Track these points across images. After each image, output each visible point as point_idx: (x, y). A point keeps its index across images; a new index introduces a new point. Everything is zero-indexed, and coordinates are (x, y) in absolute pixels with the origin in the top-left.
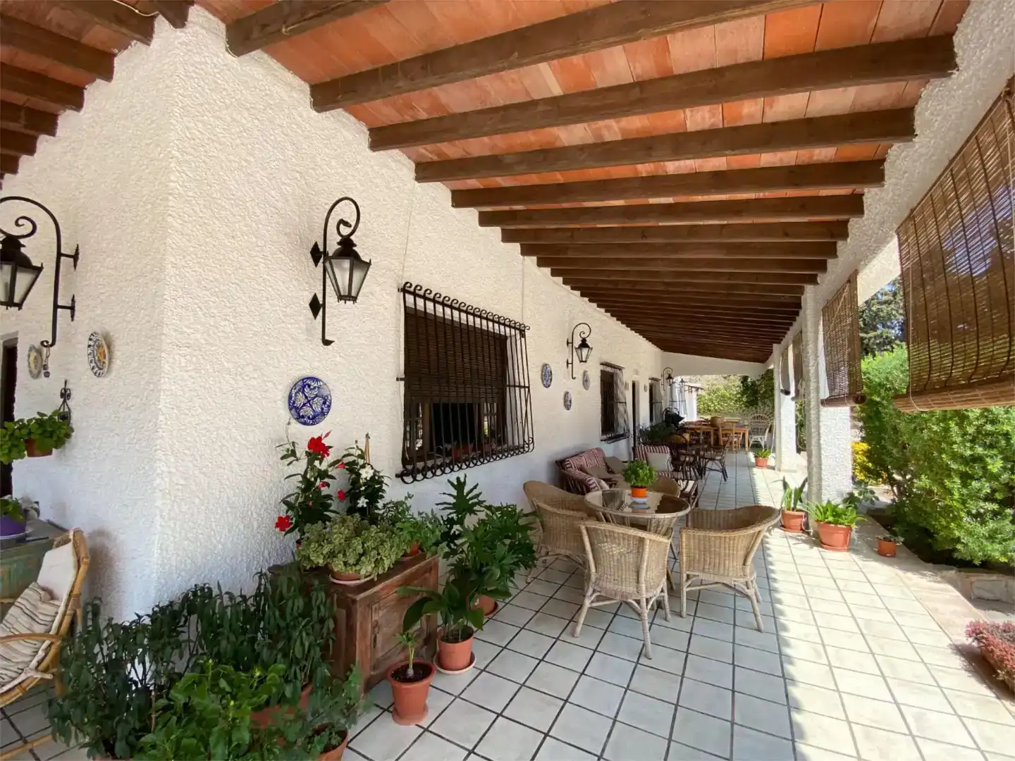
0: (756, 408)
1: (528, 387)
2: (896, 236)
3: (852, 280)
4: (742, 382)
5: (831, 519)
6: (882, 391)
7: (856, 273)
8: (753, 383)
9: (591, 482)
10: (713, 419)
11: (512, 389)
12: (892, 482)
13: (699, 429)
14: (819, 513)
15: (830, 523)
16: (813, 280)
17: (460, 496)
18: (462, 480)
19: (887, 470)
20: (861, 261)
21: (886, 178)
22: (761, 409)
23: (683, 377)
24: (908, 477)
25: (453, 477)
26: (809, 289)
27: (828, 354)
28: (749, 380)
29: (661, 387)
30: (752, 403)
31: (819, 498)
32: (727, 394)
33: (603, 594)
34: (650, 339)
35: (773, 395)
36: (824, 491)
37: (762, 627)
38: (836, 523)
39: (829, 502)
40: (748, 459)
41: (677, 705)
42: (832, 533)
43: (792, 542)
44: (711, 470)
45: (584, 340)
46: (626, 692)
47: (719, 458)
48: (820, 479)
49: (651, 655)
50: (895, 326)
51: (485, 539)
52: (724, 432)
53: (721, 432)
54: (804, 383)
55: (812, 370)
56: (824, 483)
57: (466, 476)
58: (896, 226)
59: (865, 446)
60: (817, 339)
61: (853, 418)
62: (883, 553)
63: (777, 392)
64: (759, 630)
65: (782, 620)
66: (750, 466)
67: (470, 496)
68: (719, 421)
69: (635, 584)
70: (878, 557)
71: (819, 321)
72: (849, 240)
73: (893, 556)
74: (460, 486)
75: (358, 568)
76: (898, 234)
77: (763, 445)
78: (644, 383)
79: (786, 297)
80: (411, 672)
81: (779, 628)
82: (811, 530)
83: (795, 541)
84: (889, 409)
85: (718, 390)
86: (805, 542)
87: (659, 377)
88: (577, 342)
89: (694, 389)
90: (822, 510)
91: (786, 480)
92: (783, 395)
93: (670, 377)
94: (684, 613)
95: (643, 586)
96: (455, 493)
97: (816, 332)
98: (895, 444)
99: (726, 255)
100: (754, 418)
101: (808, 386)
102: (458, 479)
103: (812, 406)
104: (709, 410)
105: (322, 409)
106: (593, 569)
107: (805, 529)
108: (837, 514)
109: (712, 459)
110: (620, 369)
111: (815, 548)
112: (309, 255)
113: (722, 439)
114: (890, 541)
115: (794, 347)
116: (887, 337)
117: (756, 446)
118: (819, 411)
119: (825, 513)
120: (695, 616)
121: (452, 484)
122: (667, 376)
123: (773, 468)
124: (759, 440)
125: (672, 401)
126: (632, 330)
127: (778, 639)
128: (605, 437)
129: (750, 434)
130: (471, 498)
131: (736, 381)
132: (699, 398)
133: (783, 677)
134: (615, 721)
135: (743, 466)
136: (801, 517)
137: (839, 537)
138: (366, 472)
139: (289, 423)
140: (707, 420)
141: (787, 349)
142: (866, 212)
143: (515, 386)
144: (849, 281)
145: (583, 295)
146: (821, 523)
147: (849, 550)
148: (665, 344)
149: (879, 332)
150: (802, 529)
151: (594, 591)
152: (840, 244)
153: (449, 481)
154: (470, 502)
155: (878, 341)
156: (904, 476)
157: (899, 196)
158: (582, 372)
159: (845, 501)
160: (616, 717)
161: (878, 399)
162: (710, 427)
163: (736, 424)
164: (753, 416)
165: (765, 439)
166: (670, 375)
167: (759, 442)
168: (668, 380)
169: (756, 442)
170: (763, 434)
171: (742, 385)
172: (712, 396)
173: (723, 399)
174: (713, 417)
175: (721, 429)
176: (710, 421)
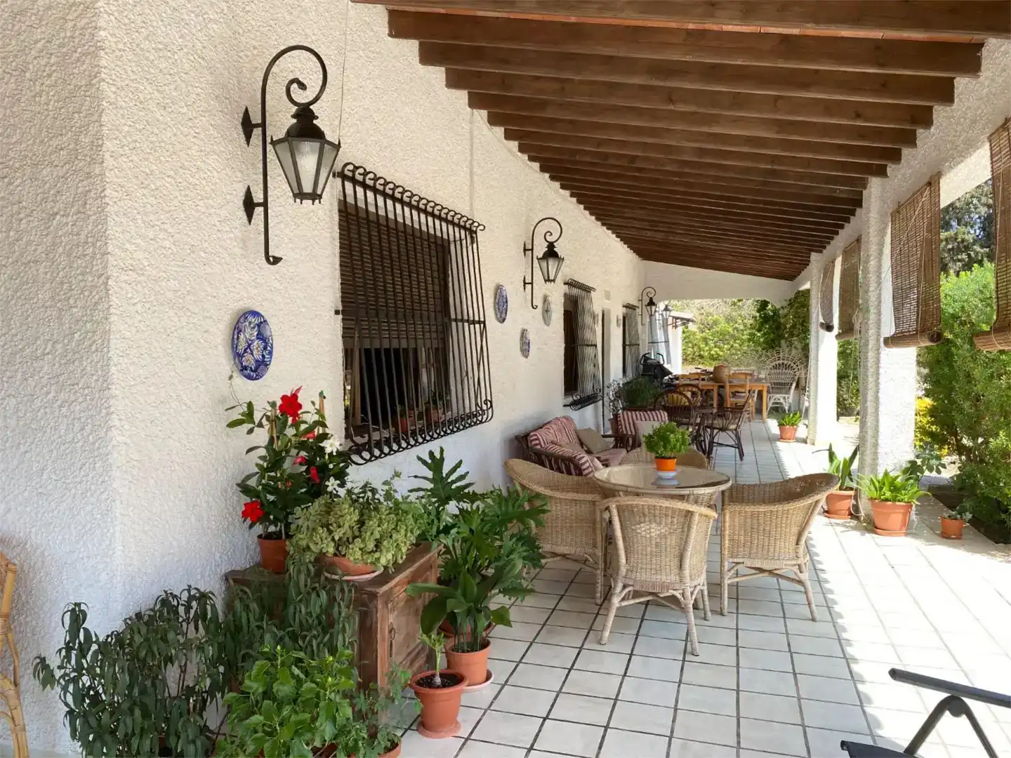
0: (779, 352)
1: (484, 322)
2: (988, 144)
3: (932, 183)
4: (758, 311)
5: (888, 494)
6: (956, 325)
7: (939, 175)
8: (775, 312)
9: (583, 461)
11: (460, 324)
12: (960, 449)
14: (873, 489)
15: (887, 500)
16: (881, 172)
17: (439, 479)
18: (438, 455)
19: (956, 434)
20: (947, 161)
21: (983, 68)
22: (788, 353)
23: (668, 302)
24: (980, 440)
25: (423, 450)
26: (875, 183)
27: (896, 274)
28: (770, 307)
29: (639, 319)
30: (772, 344)
31: (874, 469)
32: (730, 330)
33: (638, 588)
34: (626, 240)
35: (806, 331)
36: (880, 461)
37: (817, 616)
38: (894, 500)
39: (886, 474)
40: (767, 430)
41: (738, 691)
42: (889, 514)
43: (840, 529)
44: (721, 445)
45: (551, 246)
46: (679, 686)
47: (733, 427)
48: (876, 445)
49: (698, 651)
50: (975, 223)
51: (485, 530)
52: (734, 390)
53: (728, 390)
54: (861, 315)
55: (872, 296)
56: (880, 450)
57: (442, 451)
58: (988, 131)
59: (928, 402)
60: (881, 253)
61: (919, 363)
62: (946, 536)
63: (814, 327)
64: (813, 620)
65: (837, 608)
66: (772, 439)
67: (453, 477)
68: (726, 373)
69: (677, 571)
70: (940, 538)
71: (885, 228)
72: (932, 129)
73: (959, 537)
74: (435, 463)
75: (377, 555)
76: (990, 141)
77: (787, 408)
78: (617, 312)
79: (842, 190)
80: (438, 680)
81: (833, 617)
82: (862, 514)
83: (843, 529)
84: (962, 351)
85: (716, 323)
86: (855, 528)
87: (635, 303)
88: (540, 249)
89: (680, 322)
90: (877, 484)
91: (833, 449)
92: (823, 332)
93: (650, 303)
94: (725, 611)
95: (687, 572)
96: (430, 474)
97: (881, 245)
98: (967, 396)
99: (778, 132)
100: (775, 367)
101: (866, 319)
102: (431, 454)
103: (870, 346)
104: (701, 357)
105: (263, 356)
106: (623, 560)
107: (854, 514)
108: (895, 489)
109: (723, 429)
110: (587, 289)
111: (868, 535)
112: (240, 127)
113: (730, 401)
114: (956, 519)
115: (844, 261)
116: (963, 241)
117: (777, 411)
118: (879, 354)
119: (881, 488)
120: (737, 613)
121: (424, 462)
122: (646, 300)
123: (805, 441)
124: (782, 401)
125: (653, 342)
126: (603, 224)
127: (835, 626)
128: (570, 400)
129: (768, 392)
130: (454, 482)
131: (749, 310)
132: (687, 339)
133: (845, 657)
134: (676, 710)
135: (761, 439)
136: (850, 497)
137: (896, 519)
138: (331, 445)
139: (231, 377)
140: (706, 371)
141: (833, 262)
142: (956, 100)
143: (462, 320)
144: (929, 184)
145: (543, 169)
146: (877, 501)
147: (907, 534)
148: (646, 249)
149: (952, 233)
150: (851, 514)
151: (625, 587)
152: (920, 132)
153: (419, 459)
154: (454, 486)
155: (950, 246)
156: (974, 438)
157: (994, 95)
158: (542, 296)
159: (905, 471)
160: (676, 705)
161: (950, 337)
162: (711, 383)
163: (749, 377)
164: (774, 364)
165: (790, 400)
166: (651, 299)
167: (781, 404)
168: (649, 307)
169: (777, 403)
170: (788, 392)
171: (758, 314)
172: (707, 333)
173: (723, 337)
174: (715, 368)
175: (728, 384)
176: (711, 373)
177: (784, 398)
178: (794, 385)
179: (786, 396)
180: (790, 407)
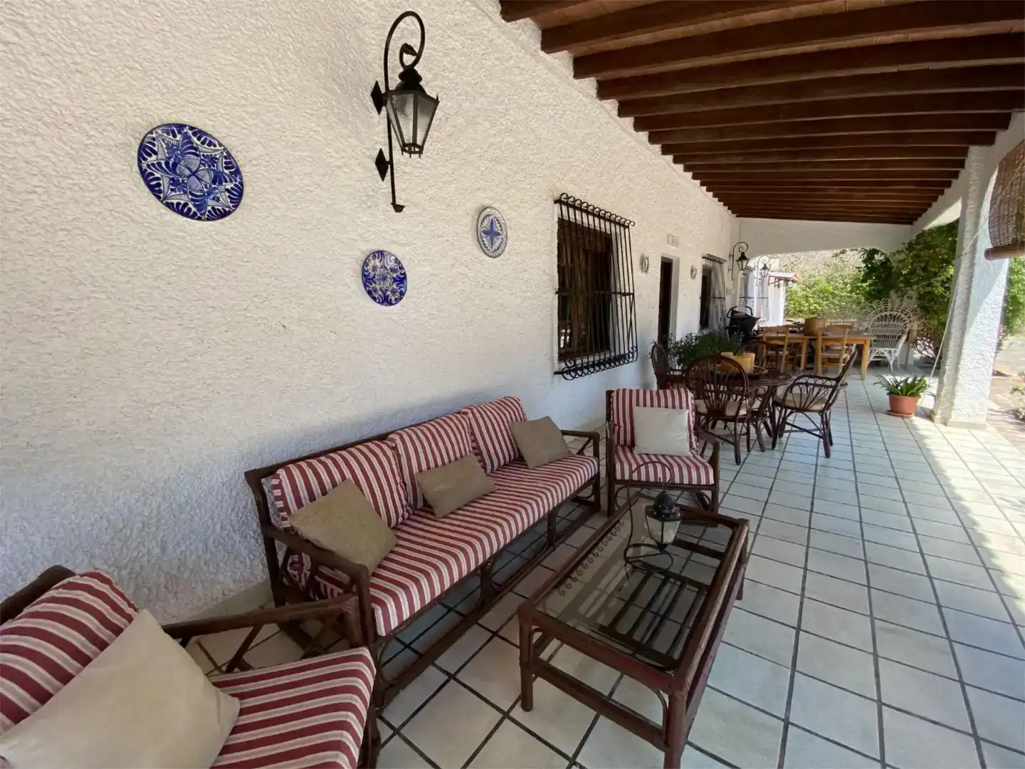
0: (886, 303)
4: (865, 261)
8: (886, 260)
10: (809, 322)
13: (783, 339)
22: (898, 303)
23: (765, 258)
28: (878, 255)
29: (727, 276)
30: (879, 293)
32: (831, 288)
52: (826, 344)
53: (819, 345)
77: (891, 363)
78: (692, 262)
85: (817, 282)
87: (723, 257)
89: (782, 282)
93: (743, 258)
100: (880, 319)
113: (821, 354)
117: (878, 365)
122: (738, 255)
124: (886, 355)
125: (746, 297)
129: (871, 346)
131: (854, 260)
140: (798, 325)
162: (802, 336)
163: (848, 330)
164: (879, 316)
165: (897, 354)
166: (743, 254)
167: (885, 357)
168: (740, 262)
169: (879, 357)
170: (895, 346)
171: (864, 265)
172: (809, 292)
173: (823, 294)
174: (807, 320)
175: (820, 338)
176: (802, 325)
177: (890, 352)
178: (904, 338)
179: (893, 350)
180: (895, 361)
